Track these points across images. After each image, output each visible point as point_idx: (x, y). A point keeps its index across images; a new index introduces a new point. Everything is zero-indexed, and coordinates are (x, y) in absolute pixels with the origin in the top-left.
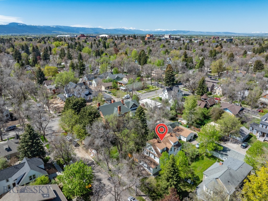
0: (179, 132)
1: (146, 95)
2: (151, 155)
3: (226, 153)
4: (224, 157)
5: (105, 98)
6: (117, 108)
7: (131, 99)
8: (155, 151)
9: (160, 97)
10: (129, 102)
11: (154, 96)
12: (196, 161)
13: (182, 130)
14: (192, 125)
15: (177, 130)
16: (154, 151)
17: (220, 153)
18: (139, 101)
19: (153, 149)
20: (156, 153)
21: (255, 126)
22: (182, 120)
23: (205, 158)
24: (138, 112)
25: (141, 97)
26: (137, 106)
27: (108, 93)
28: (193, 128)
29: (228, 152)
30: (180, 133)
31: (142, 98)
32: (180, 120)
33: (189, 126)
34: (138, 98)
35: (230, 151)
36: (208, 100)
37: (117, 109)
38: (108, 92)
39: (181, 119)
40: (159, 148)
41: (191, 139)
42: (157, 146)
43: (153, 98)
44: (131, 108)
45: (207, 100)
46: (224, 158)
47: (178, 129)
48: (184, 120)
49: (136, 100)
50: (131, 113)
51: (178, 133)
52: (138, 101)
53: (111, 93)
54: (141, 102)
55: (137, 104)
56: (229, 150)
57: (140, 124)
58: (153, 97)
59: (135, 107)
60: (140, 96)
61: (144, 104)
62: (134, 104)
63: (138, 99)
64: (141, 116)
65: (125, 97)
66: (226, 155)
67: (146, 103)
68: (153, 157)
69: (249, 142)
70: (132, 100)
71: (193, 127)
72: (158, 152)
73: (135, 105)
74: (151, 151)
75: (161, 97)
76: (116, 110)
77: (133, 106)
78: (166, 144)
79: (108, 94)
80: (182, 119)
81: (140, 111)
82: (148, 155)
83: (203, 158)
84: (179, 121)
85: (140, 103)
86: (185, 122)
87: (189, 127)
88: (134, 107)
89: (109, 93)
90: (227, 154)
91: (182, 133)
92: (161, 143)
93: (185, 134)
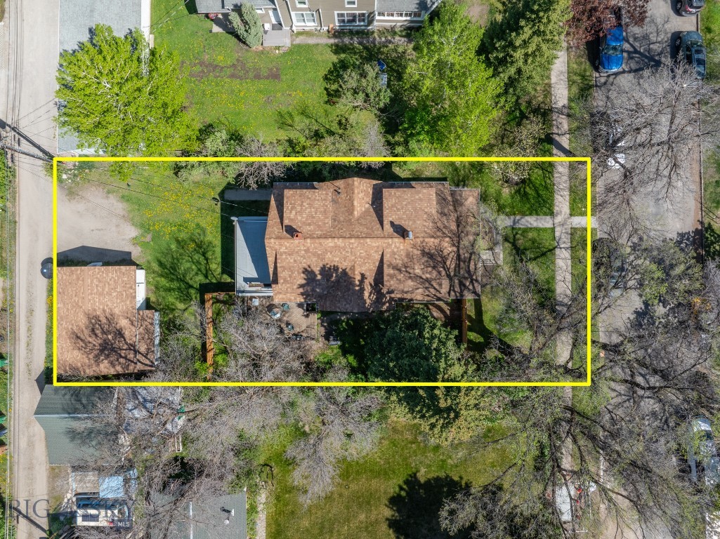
0: (120, 334)
13: (97, 326)
15: (113, 350)
30: (123, 323)
47: (102, 351)
51: (130, 332)
91: (117, 311)
92: (392, 223)
93: (114, 294)
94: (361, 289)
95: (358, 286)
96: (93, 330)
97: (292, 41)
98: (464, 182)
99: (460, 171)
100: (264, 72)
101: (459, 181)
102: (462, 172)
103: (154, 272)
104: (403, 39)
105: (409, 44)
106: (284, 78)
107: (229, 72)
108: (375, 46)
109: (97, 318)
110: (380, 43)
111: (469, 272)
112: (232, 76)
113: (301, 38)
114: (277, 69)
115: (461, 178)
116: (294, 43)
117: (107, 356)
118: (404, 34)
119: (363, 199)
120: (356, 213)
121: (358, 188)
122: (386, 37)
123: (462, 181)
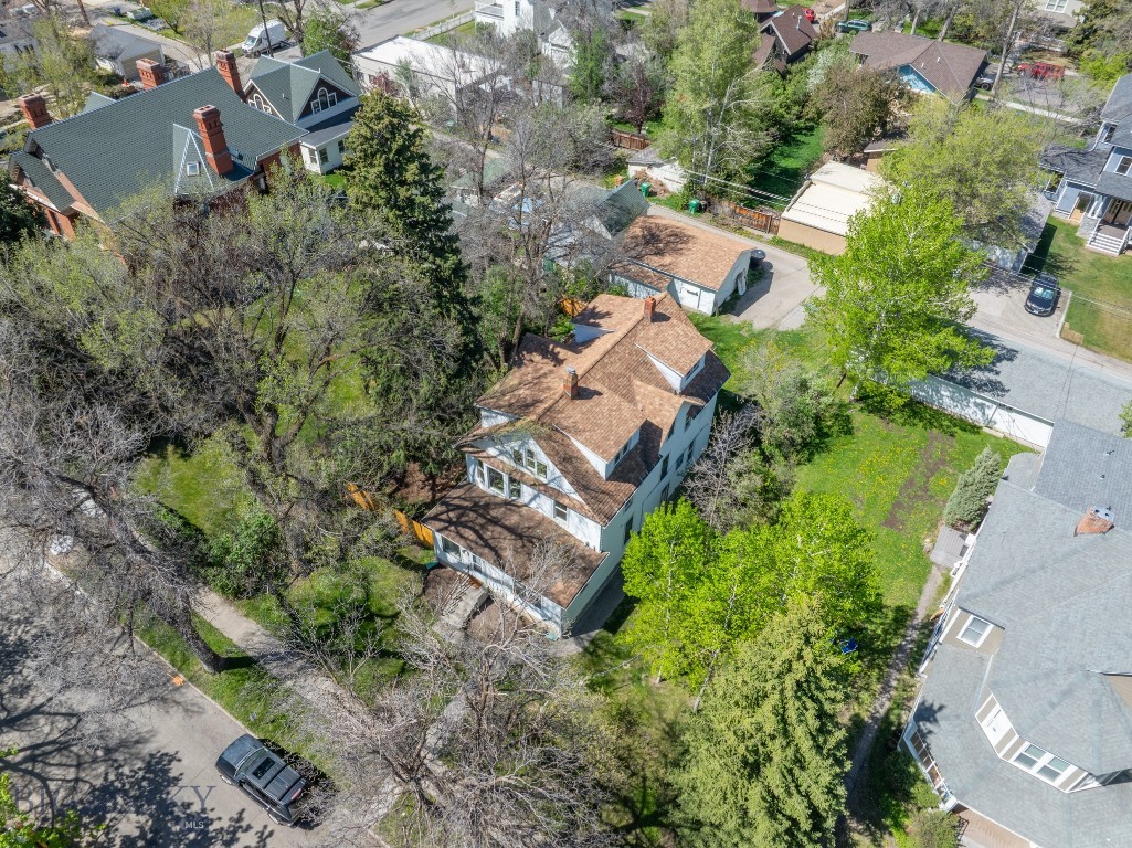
0: (659, 253)
1: (392, 15)
2: (527, 492)
3: (992, 376)
4: (979, 401)
5: (113, 58)
6: (195, 129)
7: (296, 51)
8: (558, 473)
9: (482, 19)
10: (285, 71)
11: (443, 21)
12: (812, 454)
13: (677, 240)
14: (722, 193)
15: (647, 243)
16: (553, 470)
17: (953, 379)
18: (354, 57)
19: (542, 457)
20: (567, 486)
21: (1074, 167)
22: (650, 166)
23: (859, 417)
24: (369, 158)
25: (361, 30)
26: (343, 96)
27: (133, 22)
28: (727, 209)
29: (1003, 366)
30: (667, 259)
31: (365, 32)
32: (639, 168)
33: (702, 199)
34: (341, 36)
35: (1016, 361)
36: (775, 20)
37: (190, 132)
38: (130, 15)
39: (641, 155)
40: (596, 448)
41: (736, 290)
42: (577, 432)
43: (437, 31)
44: (306, 112)
45: (770, 22)
46: (976, 405)
47: (652, 235)
48: (667, 167)
49: (334, 52)
50: (312, 152)
51: (655, 261)
52: (348, 58)
53: (154, 17)
54: (366, 64)
55: (340, 80)
56: (1010, 355)
57: (409, 275)
58: (436, 23)
59: (333, 103)
60: (355, 22)
61: (392, 76)
62: (322, 83)
63: (343, 46)
64: (403, 192)
65: (253, 39)
66: (995, 387)
67: (405, 70)
68: (545, 507)
69: (1054, 268)
70: (304, 53)
71: (725, 208)
72: (585, 475)
73: (331, 88)
74: (531, 473)
75: (489, 20)
76: (191, 143)
77: (313, 96)
78: (630, 397)
79: (138, 31)
80: (649, 154)
81: (384, 144)
82: (504, 495)
83: (848, 419)
84: (632, 171)
85: (359, 75)
86: (671, 177)
87: (700, 209)
88: (325, 106)
89: (143, 20)
90: (999, 378)
91: (682, 259)
92: (600, 394)
93: (700, 263)
94: (547, 352)
95: (553, 349)
96: (676, 235)
97: (938, 566)
98: (591, 654)
99: (611, 659)
100: (900, 514)
101: (598, 646)
102: (608, 661)
103: (704, 322)
104: (882, 712)
105: (869, 714)
106: (885, 530)
107: (920, 481)
108: (888, 666)
109: (686, 242)
110: (889, 675)
111: (465, 525)
112: (911, 482)
113: (940, 580)
114: (900, 530)
115: (600, 652)
116: (934, 568)
117: (644, 237)
118: (893, 718)
119: (651, 404)
120: (639, 383)
121: (669, 399)
122: (896, 689)
123: (594, 651)
